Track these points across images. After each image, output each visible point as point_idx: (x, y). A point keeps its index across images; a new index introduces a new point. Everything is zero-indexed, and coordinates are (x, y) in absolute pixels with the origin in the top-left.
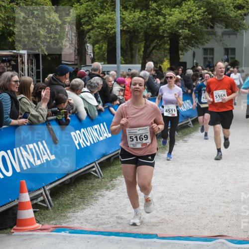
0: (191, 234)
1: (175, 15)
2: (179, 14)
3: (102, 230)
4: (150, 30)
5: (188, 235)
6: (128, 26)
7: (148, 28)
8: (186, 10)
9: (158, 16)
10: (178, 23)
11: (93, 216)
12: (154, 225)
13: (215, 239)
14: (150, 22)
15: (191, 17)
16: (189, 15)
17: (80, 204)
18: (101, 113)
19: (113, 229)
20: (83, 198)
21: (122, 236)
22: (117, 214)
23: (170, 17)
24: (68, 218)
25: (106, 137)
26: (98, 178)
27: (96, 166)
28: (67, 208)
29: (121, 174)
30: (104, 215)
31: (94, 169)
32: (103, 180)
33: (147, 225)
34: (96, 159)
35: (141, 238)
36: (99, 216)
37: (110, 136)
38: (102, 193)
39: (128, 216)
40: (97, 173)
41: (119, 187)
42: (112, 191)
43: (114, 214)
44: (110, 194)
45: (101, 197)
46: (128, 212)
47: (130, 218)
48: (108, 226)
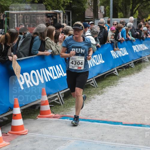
5: (141, 123)
11: (86, 110)
12: (121, 117)
21: (101, 122)
22: (101, 109)
24: (71, 111)
25: (101, 63)
26: (95, 87)
27: (93, 80)
28: (72, 105)
29: (108, 85)
30: (93, 110)
31: (92, 82)
32: (97, 89)
33: (118, 117)
34: (93, 76)
35: (112, 124)
36: (90, 110)
37: (103, 62)
38: (95, 96)
39: (107, 110)
40: (94, 85)
41: (106, 93)
42: (101, 95)
43: (99, 109)
44: (99, 97)
45: (93, 99)
46: (108, 108)
47: (108, 112)
48: (94, 116)
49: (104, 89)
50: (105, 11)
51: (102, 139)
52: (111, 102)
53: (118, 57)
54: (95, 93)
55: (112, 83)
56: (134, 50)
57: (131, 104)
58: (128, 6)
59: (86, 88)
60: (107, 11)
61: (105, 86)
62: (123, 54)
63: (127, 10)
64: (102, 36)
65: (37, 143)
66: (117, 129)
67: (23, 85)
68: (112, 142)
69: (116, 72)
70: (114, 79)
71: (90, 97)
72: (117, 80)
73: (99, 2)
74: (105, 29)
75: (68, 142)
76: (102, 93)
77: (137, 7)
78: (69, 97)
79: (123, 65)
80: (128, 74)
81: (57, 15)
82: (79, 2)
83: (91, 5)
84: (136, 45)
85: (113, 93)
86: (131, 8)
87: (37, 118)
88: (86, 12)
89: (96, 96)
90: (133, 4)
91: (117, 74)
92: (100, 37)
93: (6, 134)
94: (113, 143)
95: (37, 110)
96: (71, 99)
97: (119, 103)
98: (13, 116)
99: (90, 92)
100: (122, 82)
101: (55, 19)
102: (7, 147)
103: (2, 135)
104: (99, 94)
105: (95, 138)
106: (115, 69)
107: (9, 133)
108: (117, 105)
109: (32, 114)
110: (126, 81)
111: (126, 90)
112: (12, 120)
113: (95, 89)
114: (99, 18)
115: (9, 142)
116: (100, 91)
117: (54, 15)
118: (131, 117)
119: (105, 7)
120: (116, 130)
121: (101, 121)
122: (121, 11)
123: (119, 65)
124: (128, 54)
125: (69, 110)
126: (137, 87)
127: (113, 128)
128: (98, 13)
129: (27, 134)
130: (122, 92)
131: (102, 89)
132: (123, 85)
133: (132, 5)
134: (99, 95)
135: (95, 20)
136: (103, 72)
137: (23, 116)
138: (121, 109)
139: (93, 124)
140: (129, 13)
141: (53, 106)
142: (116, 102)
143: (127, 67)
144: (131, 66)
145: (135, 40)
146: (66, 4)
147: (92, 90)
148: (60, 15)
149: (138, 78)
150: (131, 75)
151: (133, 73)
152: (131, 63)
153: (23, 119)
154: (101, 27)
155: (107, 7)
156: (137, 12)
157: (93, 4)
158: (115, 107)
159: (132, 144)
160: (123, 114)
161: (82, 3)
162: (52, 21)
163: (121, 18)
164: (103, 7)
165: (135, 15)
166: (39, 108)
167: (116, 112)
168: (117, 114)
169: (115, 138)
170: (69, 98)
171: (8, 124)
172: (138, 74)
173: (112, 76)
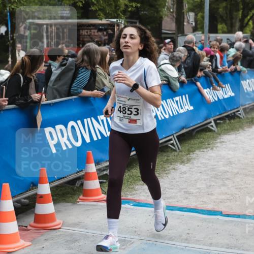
12: (221, 202)
18: (184, 85)
19: (179, 204)
21: (185, 211)
22: (186, 189)
24: (135, 190)
25: (188, 109)
26: (176, 151)
27: (173, 139)
28: (137, 180)
29: (199, 148)
30: (172, 189)
31: (172, 142)
32: (180, 153)
33: (214, 202)
34: (174, 132)
35: (205, 214)
36: (167, 189)
37: (192, 108)
38: (176, 166)
39: (197, 190)
40: (174, 146)
41: (195, 161)
42: (187, 165)
43: (182, 189)
44: (183, 168)
45: (173, 170)
46: (198, 187)
47: (198, 194)
48: (174, 200)
49: (191, 153)
50: (196, 21)
51: (187, 239)
52: (202, 177)
53: (216, 99)
54: (175, 161)
55: (206, 144)
56: (245, 88)
57: (238, 180)
58: (235, 13)
59: (161, 152)
60: (199, 22)
61: (194, 149)
62: (226, 94)
63: (234, 21)
64: (190, 64)
65: (77, 244)
66: (213, 222)
67: (55, 146)
68: (204, 245)
69: (212, 126)
70: (210, 138)
71: (169, 167)
72: (215, 138)
73: (186, 6)
74: (196, 53)
75: (129, 243)
76: (189, 160)
77: (251, 15)
78: (132, 166)
79: (225, 113)
80: (232, 129)
81: (114, 27)
82: (152, 6)
83: (172, 10)
84: (248, 80)
85: (208, 161)
86: (240, 16)
87: (78, 202)
88: (163, 23)
89: (179, 165)
90: (243, 9)
91: (214, 128)
92: (186, 66)
93: (26, 228)
94: (205, 247)
95: (78, 188)
96: (136, 170)
97: (217, 179)
98: (38, 197)
99: (167, 160)
100: (223, 142)
101: (111, 34)
102: (27, 250)
103: (19, 230)
104: (182, 162)
105: (175, 237)
106: (212, 120)
107: (31, 226)
108: (213, 181)
109: (70, 195)
110: (230, 141)
111: (230, 157)
112: (37, 204)
113: (176, 153)
114: (186, 33)
115: (31, 241)
116: (185, 158)
117: (109, 28)
118: (238, 203)
119: (196, 15)
120: (210, 225)
121: (186, 209)
122: (224, 21)
123: (218, 114)
124: (233, 94)
125: (132, 188)
126: (248, 151)
127: (206, 221)
128: (184, 25)
129: (60, 228)
130: (223, 160)
131: (189, 154)
132: (224, 147)
133: (243, 12)
134: (183, 164)
135: (178, 37)
136: (191, 125)
137: (55, 198)
138: (220, 188)
139: (172, 214)
140: (238, 25)
141: (105, 181)
142: (212, 177)
143: (232, 117)
144: (239, 115)
145: (246, 72)
146: (130, 9)
147: (172, 155)
148: (119, 27)
149: (249, 135)
150: (238, 131)
151: (241, 127)
152: (239, 111)
153: (54, 203)
154: (189, 49)
155: (200, 15)
156: (251, 23)
157: (175, 10)
158: (210, 186)
159: (239, 249)
160: (223, 197)
161: (157, 6)
162: (106, 37)
163: (224, 32)
164: (192, 15)
165: (248, 29)
166: (82, 185)
167: (212, 194)
168: (213, 197)
169: (210, 238)
170: (132, 168)
171: (29, 211)
172: (251, 130)
173: (206, 132)
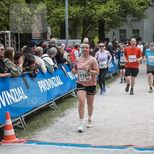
0: (112, 145)
1: (102, 9)
2: (104, 9)
3: (57, 142)
4: (86, 18)
5: (110, 145)
6: (73, 16)
7: (85, 17)
8: (109, 6)
9: (92, 10)
10: (104, 14)
11: (51, 134)
12: (89, 139)
13: (126, 148)
14: (87, 13)
15: (112, 10)
16: (111, 9)
17: (43, 126)
18: (56, 70)
19: (64, 142)
20: (45, 122)
21: (69, 146)
22: (66, 132)
23: (99, 11)
27: (53, 103)
28: (35, 129)
30: (58, 133)
34: (53, 98)
36: (55, 133)
37: (62, 83)
38: (57, 119)
40: (54, 107)
43: (64, 132)
45: (56, 122)
48: (61, 139)
49: (64, 111)
52: (74, 125)
55: (72, 105)
69: (73, 94)
71: (53, 120)
81: (4, 36)
91: (75, 96)
106: (73, 90)
117: (1, 36)
134: (61, 117)
141: (17, 130)
147: (53, 113)
148: (7, 36)
168: (83, 137)
170: (30, 121)
173: (70, 98)
